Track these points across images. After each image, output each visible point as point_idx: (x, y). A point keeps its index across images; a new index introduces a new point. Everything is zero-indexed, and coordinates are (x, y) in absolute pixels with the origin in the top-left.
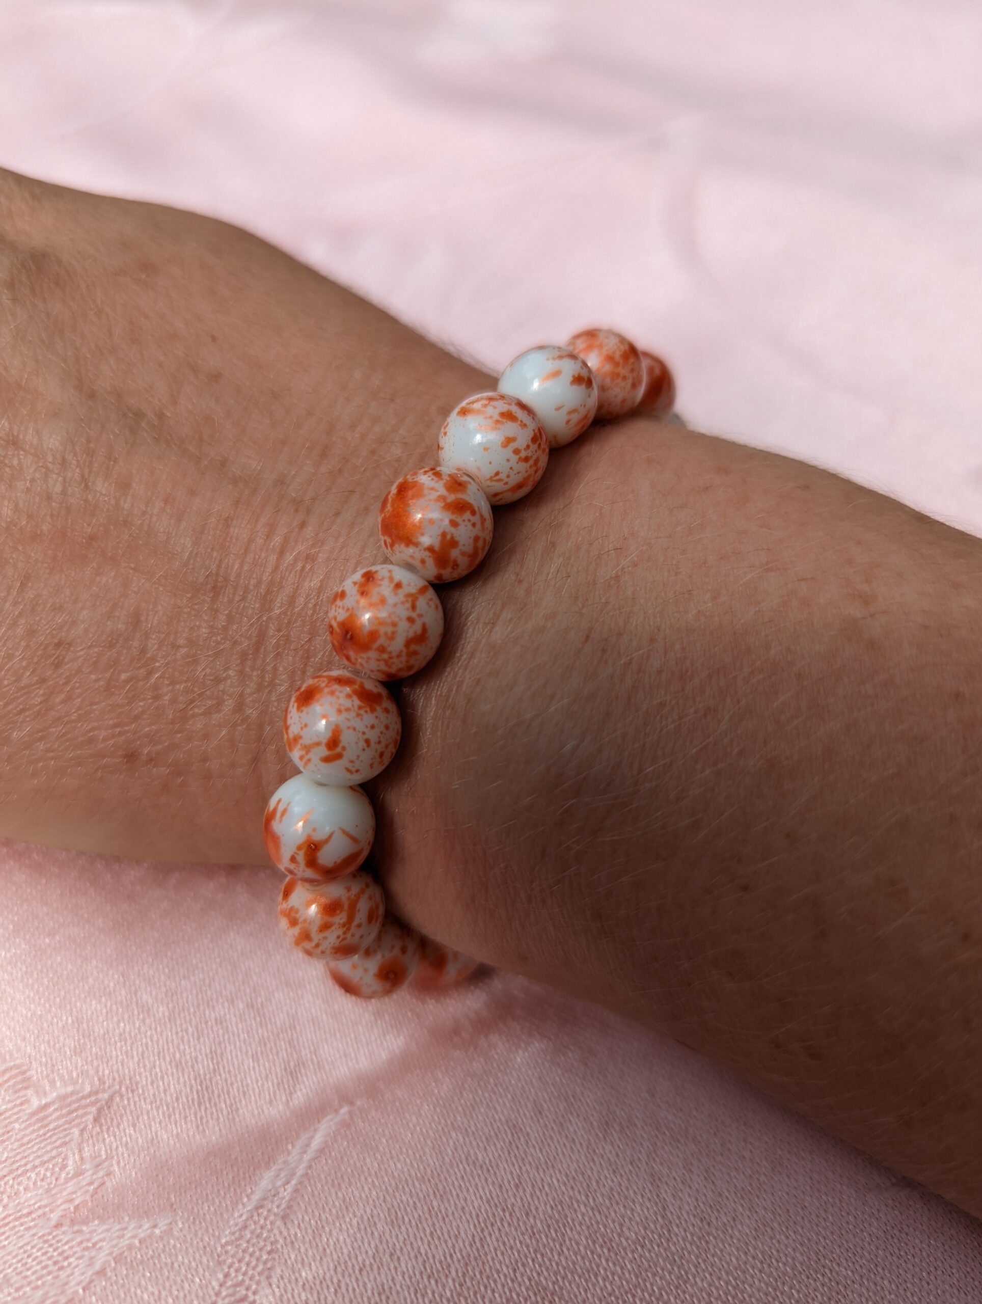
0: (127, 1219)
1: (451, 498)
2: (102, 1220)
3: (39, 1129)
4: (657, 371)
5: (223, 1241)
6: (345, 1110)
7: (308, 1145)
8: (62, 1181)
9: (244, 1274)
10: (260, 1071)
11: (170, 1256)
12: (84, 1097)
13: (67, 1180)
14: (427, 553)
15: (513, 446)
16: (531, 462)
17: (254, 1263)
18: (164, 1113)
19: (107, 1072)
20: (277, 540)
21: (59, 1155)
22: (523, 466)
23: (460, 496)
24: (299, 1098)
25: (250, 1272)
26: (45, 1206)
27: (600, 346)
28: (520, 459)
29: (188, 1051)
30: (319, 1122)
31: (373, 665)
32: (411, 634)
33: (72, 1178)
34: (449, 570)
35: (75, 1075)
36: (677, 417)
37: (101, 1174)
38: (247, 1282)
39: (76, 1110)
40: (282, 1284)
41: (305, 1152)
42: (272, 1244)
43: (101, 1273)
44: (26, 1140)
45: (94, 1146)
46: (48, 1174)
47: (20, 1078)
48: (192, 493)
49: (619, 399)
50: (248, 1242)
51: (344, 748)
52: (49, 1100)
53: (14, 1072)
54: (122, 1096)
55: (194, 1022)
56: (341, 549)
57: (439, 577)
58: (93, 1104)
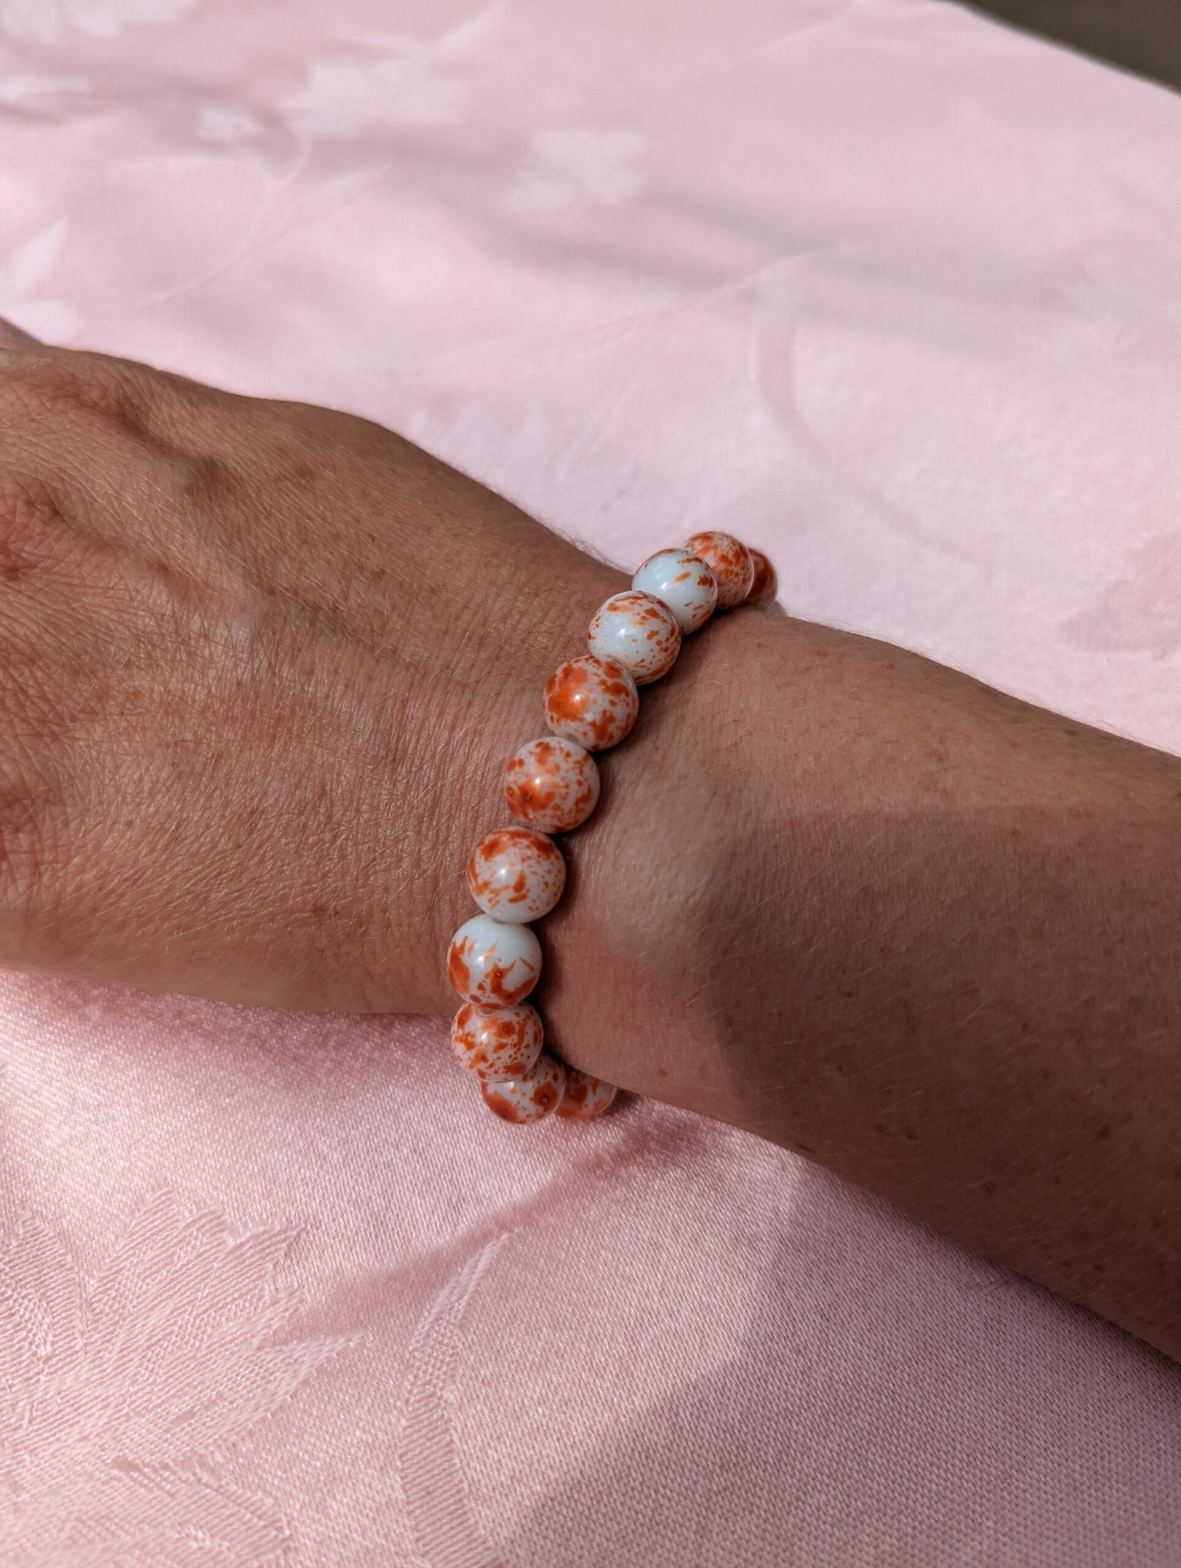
0: (323, 1337)
1: (610, 682)
2: (300, 1339)
3: (236, 1266)
4: (761, 566)
5: (411, 1348)
6: (505, 1236)
7: (475, 1267)
8: (259, 1310)
9: (431, 1374)
10: (427, 1208)
11: (365, 1363)
12: (275, 1236)
13: (264, 1309)
14: (590, 727)
15: (656, 638)
16: (669, 652)
17: (439, 1365)
18: (346, 1246)
19: (293, 1213)
20: (448, 718)
21: (256, 1287)
22: (662, 656)
23: (617, 680)
24: (462, 1229)
25: (436, 1373)
26: (246, 1333)
27: (716, 547)
28: (661, 649)
29: (362, 1192)
30: (483, 1248)
31: (548, 821)
32: (580, 795)
33: (268, 1307)
34: (606, 741)
35: (264, 1216)
36: (777, 604)
37: (295, 1301)
38: (435, 1381)
39: (268, 1247)
40: (465, 1382)
41: (474, 1273)
42: (453, 1348)
43: (305, 1383)
44: (224, 1276)
45: (286, 1277)
46: (247, 1305)
47: (215, 1223)
48: (370, 678)
49: (733, 592)
50: (432, 1348)
51: (528, 890)
52: (243, 1239)
53: (209, 1218)
54: (308, 1233)
55: (365, 1166)
56: (505, 723)
57: (595, 747)
58: (283, 1241)
